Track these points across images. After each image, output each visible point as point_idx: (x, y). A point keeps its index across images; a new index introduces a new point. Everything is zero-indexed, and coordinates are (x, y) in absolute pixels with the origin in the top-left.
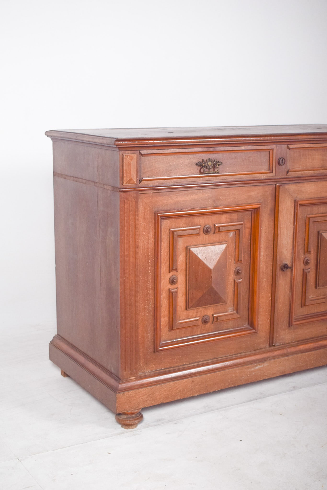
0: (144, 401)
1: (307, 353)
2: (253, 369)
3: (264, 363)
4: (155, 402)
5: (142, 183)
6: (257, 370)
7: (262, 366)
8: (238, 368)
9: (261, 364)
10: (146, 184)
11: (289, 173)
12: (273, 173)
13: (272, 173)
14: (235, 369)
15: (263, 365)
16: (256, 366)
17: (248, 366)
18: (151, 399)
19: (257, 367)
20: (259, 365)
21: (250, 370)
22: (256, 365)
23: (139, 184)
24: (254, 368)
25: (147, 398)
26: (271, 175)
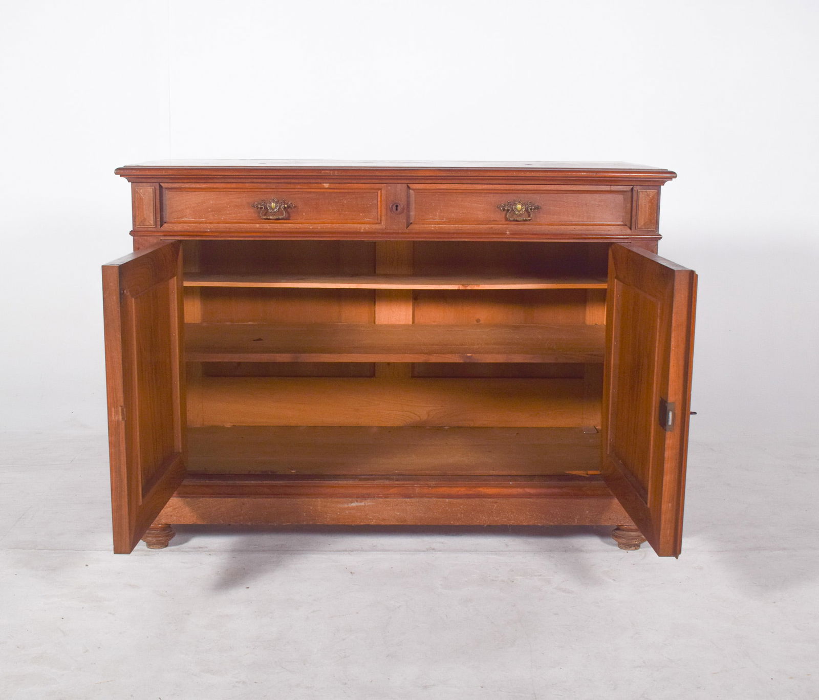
0: (167, 515)
1: (447, 500)
2: (346, 506)
3: (366, 500)
4: (184, 519)
5: (165, 225)
6: (353, 508)
7: (363, 504)
8: (319, 499)
9: (361, 502)
10: (171, 227)
11: (411, 227)
12: (382, 223)
13: (380, 223)
14: (314, 499)
15: (365, 503)
16: (351, 502)
17: (336, 500)
18: (178, 515)
19: (354, 505)
20: (357, 501)
21: (341, 506)
22: (350, 500)
23: (161, 227)
24: (348, 505)
25: (172, 512)
26: (378, 226)
